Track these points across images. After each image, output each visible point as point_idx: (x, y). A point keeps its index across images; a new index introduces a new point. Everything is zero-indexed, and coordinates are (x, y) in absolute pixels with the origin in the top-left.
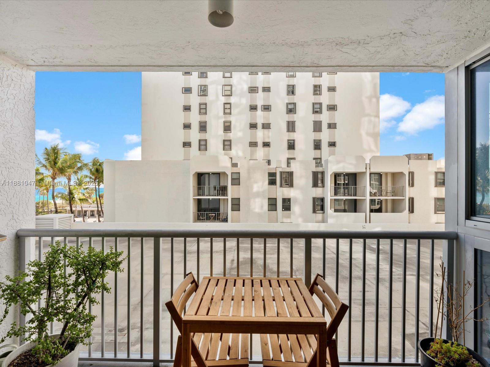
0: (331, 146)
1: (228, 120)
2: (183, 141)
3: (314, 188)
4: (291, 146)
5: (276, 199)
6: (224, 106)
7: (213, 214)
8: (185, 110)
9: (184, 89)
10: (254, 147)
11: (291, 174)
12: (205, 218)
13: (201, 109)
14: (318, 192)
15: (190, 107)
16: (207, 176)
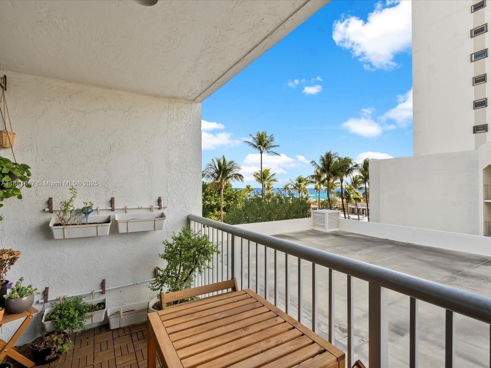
2: (474, 126)
8: (475, 83)
9: (473, 55)
15: (484, 76)
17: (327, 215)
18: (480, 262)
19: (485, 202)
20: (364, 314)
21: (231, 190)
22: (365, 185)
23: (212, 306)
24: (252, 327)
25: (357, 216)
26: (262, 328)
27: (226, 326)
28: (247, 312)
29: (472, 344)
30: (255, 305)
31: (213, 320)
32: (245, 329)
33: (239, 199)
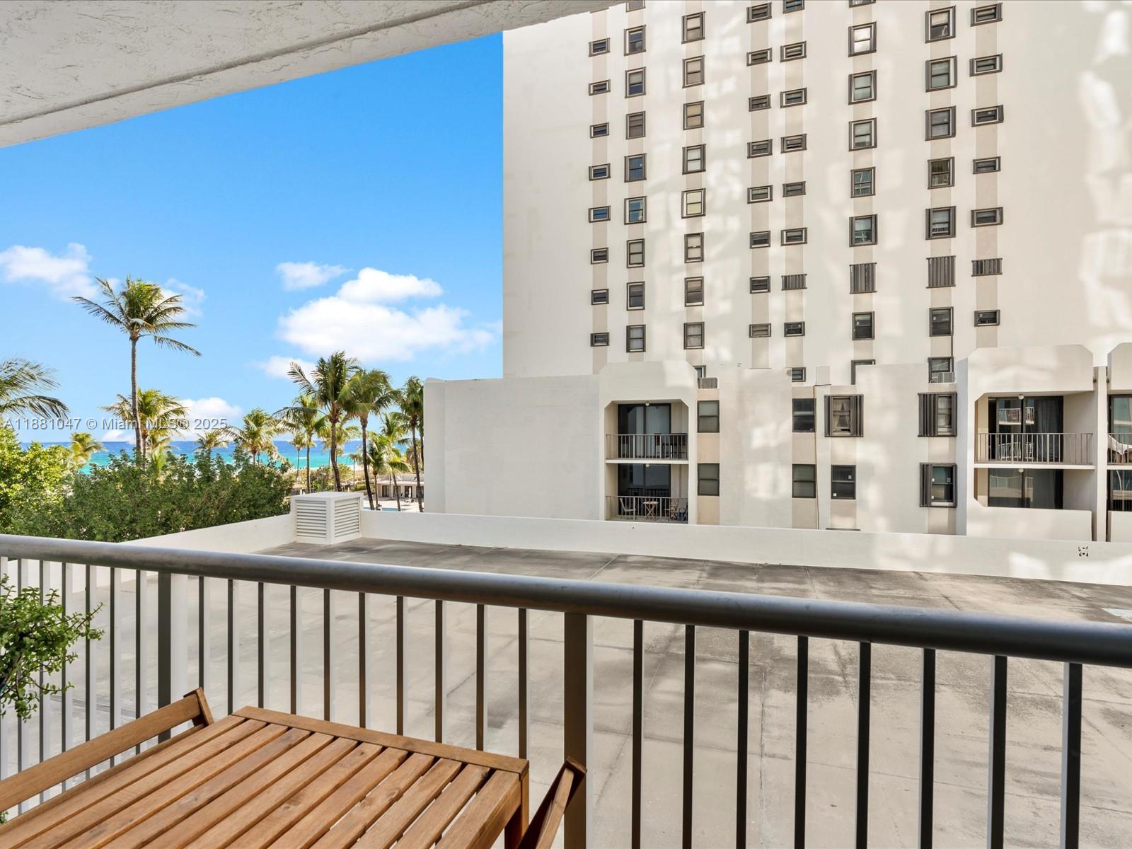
0: (985, 322)
1: (696, 273)
2: (592, 333)
3: (926, 440)
4: (864, 329)
5: (814, 467)
6: (686, 243)
7: (651, 500)
8: (595, 260)
9: (592, 211)
10: (761, 336)
11: (856, 403)
12: (634, 510)
13: (630, 254)
14: (937, 450)
15: (606, 251)
16: (639, 411)
17: (333, 505)
18: (602, 565)
19: (607, 464)
20: (428, 709)
21: (10, 449)
22: (414, 433)
23: (153, 785)
24: (309, 789)
25: (396, 502)
26: (337, 782)
27: (233, 815)
28: (274, 761)
29: (600, 704)
30: (289, 738)
31: (180, 816)
32: (293, 801)
33: (45, 474)
